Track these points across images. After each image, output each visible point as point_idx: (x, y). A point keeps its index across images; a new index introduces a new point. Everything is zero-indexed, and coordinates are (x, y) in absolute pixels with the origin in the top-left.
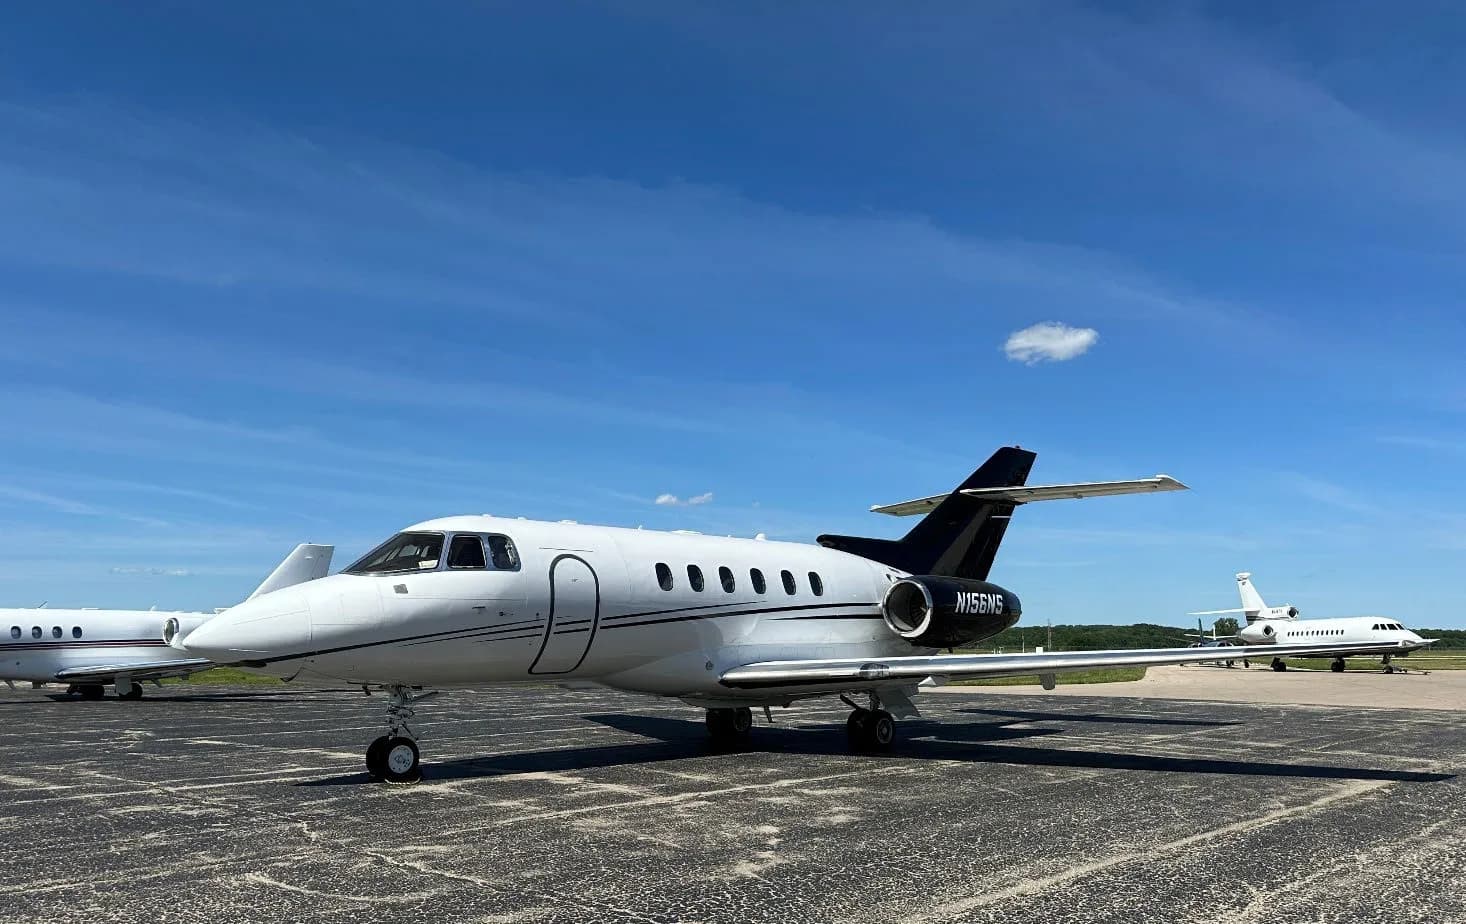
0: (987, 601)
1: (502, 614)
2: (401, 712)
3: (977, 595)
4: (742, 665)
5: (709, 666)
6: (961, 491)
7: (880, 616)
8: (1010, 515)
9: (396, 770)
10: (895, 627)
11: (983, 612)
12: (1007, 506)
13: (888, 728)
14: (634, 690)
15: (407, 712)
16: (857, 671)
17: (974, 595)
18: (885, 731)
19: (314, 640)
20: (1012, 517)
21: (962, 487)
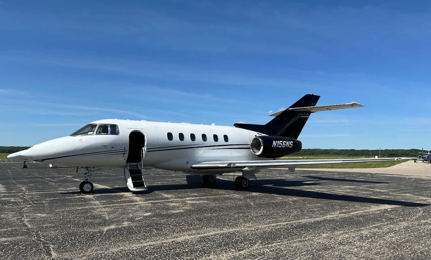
0: (286, 143)
1: (112, 147)
2: (87, 174)
3: (282, 142)
4: (199, 163)
5: (187, 163)
6: (289, 109)
7: (249, 148)
8: (309, 116)
9: (86, 191)
10: (253, 151)
11: (284, 147)
12: (309, 113)
13: (247, 182)
14: (165, 169)
15: (90, 174)
16: (227, 165)
17: (280, 142)
18: (245, 183)
19: (55, 154)
20: (310, 117)
21: (289, 108)
